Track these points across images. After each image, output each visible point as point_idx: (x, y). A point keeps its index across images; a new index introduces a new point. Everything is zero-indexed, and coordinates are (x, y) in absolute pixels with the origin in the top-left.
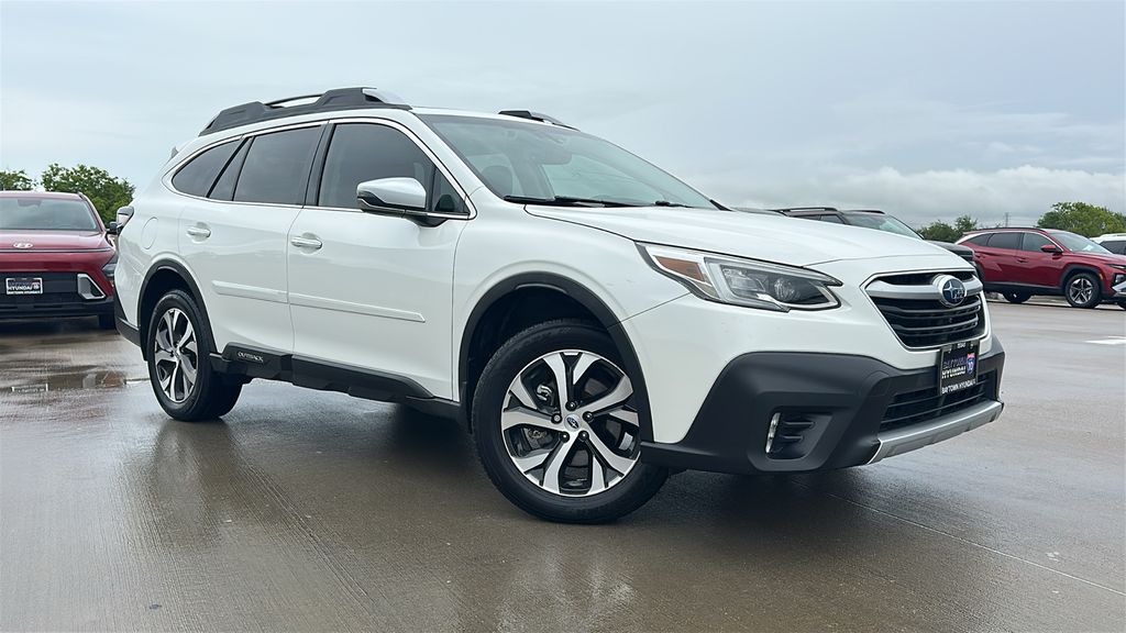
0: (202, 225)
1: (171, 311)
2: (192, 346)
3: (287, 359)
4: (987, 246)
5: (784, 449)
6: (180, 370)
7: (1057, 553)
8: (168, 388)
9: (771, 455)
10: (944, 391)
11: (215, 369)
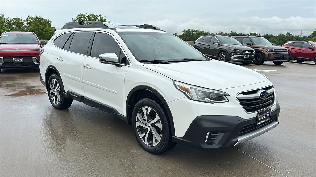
0: (61, 57)
1: (53, 79)
2: (59, 89)
3: (83, 97)
4: (293, 46)
5: (210, 142)
6: (56, 96)
7: (289, 170)
8: (53, 100)
9: (207, 143)
10: (259, 123)
11: (65, 97)
